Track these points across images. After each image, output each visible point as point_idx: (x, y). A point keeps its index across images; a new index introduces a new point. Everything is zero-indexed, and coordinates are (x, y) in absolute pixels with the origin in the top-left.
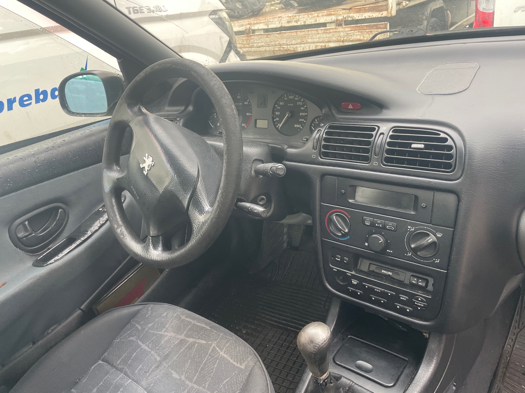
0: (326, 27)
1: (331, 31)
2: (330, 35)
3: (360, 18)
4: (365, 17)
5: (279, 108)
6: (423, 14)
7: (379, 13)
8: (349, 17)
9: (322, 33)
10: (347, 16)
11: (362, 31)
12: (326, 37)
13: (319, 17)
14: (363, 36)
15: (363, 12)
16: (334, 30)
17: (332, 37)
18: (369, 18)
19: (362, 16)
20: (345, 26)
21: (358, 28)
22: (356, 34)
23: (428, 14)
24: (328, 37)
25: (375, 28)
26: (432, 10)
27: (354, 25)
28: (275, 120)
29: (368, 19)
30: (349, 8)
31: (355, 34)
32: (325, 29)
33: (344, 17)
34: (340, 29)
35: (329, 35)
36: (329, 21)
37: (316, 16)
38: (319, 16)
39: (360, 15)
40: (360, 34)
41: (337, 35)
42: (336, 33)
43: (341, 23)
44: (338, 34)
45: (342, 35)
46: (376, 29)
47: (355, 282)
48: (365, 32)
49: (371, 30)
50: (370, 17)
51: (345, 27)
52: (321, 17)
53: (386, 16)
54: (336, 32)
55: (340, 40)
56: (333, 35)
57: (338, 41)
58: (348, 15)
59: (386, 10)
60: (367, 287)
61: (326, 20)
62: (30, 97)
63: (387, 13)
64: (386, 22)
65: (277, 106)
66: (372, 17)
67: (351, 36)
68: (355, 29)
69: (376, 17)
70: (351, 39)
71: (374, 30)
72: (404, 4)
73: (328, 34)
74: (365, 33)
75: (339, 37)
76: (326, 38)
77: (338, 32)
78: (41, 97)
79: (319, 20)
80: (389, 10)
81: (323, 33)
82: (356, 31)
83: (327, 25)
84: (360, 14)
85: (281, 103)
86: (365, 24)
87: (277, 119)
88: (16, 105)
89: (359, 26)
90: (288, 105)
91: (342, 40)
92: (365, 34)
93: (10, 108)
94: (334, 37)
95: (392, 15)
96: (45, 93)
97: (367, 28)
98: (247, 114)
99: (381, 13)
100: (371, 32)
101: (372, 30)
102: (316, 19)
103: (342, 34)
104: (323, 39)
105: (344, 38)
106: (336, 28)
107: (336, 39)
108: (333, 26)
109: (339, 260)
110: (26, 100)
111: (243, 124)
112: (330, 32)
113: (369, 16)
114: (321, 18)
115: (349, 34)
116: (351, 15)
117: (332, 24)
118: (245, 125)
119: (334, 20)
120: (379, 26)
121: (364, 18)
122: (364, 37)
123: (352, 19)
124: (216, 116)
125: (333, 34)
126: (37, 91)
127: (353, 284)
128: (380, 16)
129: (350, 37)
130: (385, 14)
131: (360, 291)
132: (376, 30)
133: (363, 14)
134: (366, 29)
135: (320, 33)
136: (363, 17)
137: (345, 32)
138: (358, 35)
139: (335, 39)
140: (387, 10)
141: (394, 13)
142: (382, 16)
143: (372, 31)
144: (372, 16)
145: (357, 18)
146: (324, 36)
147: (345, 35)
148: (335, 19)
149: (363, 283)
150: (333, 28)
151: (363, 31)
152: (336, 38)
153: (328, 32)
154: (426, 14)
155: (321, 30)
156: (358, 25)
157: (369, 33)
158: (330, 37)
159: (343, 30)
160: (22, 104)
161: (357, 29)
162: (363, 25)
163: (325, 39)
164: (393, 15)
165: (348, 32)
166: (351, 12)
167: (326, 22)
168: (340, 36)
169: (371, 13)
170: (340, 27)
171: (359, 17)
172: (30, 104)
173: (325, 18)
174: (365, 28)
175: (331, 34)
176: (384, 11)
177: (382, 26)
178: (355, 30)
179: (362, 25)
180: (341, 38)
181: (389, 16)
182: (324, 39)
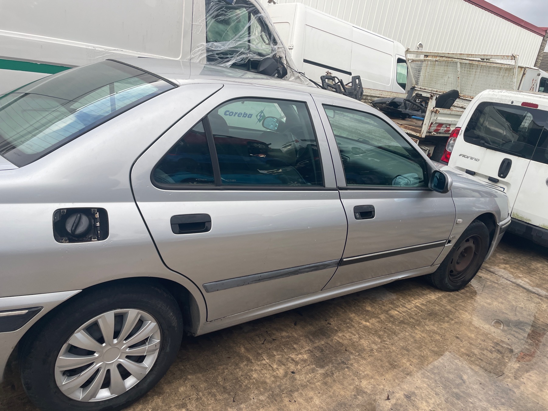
4: (408, 132)
7: (415, 133)
15: (407, 129)
30: (400, 124)
62: (242, 114)
64: (417, 140)
72: (433, 134)
78: (245, 116)
80: (421, 134)
88: (237, 115)
93: (234, 116)
96: (247, 114)
99: (417, 133)
110: (240, 115)
113: (410, 133)
126: (245, 113)
128: (415, 135)
130: (418, 135)
133: (407, 130)
140: (420, 133)
141: (423, 136)
144: (412, 133)
160: (238, 116)
164: (422, 137)
166: (401, 126)
169: (411, 131)
172: (240, 116)
177: (415, 141)
181: (420, 137)
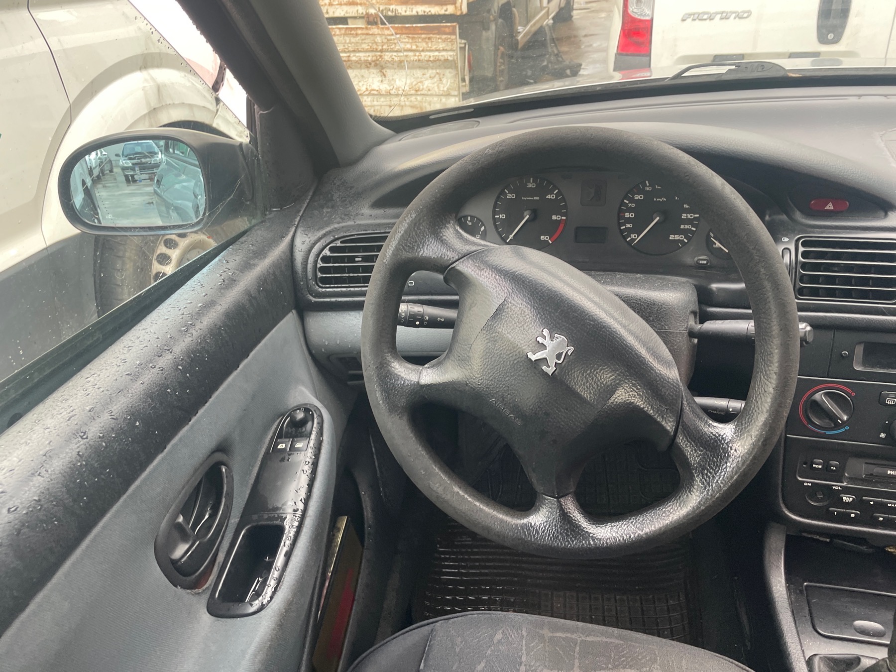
0: (347, 24)
1: (359, 32)
2: (357, 39)
3: (408, 13)
4: (417, 12)
5: (633, 205)
6: (489, 11)
7: (441, 7)
8: (389, 10)
9: (341, 35)
10: (386, 9)
11: (414, 37)
12: (349, 43)
13: (333, 7)
14: (416, 45)
15: (412, 4)
16: (365, 31)
17: (362, 43)
18: (425, 15)
19: (412, 11)
20: (383, 26)
21: (407, 31)
22: (404, 40)
23: (495, 13)
24: (353, 43)
25: (436, 32)
26: (500, 5)
27: (400, 25)
28: (624, 227)
29: (422, 15)
31: (402, 40)
32: (347, 28)
33: (381, 9)
34: (375, 30)
35: (355, 39)
36: (353, 15)
37: (328, 4)
38: (332, 5)
39: (408, 9)
40: (410, 41)
41: (369, 40)
42: (368, 37)
43: (375, 20)
44: (372, 38)
45: (380, 41)
46: (438, 34)
47: (847, 499)
48: (419, 38)
49: (429, 36)
50: (426, 13)
51: (383, 28)
52: (337, 7)
53: (452, 13)
54: (367, 34)
55: (377, 49)
56: (362, 40)
57: (373, 51)
58: (387, 6)
59: (452, 4)
60: (872, 503)
61: (347, 12)
63: (454, 9)
64: (455, 24)
65: (627, 202)
66: (429, 13)
67: (395, 44)
68: (400, 32)
69: (437, 14)
70: (396, 50)
71: (435, 36)
73: (354, 37)
74: (420, 40)
75: (374, 44)
76: (349, 45)
77: (372, 34)
79: (334, 12)
80: (458, 5)
81: (344, 35)
82: (403, 36)
83: (349, 21)
84: (408, 7)
85: (637, 197)
86: (419, 25)
87: (628, 226)
89: (409, 27)
90: (655, 199)
91: (379, 50)
92: (418, 42)
94: (365, 43)
95: (462, 13)
97: (422, 32)
98: (554, 217)
99: (445, 8)
100: (429, 38)
101: (431, 35)
102: (327, 10)
103: (379, 39)
104: (344, 46)
105: (382, 46)
106: (367, 28)
107: (369, 47)
108: (361, 24)
109: (820, 467)
111: (542, 237)
112: (357, 34)
113: (424, 12)
114: (337, 9)
115: (391, 40)
116: (392, 7)
117: (357, 20)
118: (547, 238)
119: (362, 13)
120: (442, 29)
121: (416, 14)
122: (417, 47)
123: (394, 14)
124: (470, 221)
125: (363, 37)
127: (845, 502)
128: (442, 12)
129: (393, 46)
130: (450, 9)
131: (854, 511)
132: (438, 36)
133: (413, 6)
134: (422, 34)
135: (338, 35)
136: (414, 13)
137: (383, 37)
138: (408, 43)
139: (367, 47)
141: (465, 9)
142: (447, 13)
143: (432, 37)
144: (430, 11)
145: (403, 14)
146: (346, 41)
147: (385, 41)
148: (365, 13)
149: (864, 498)
150: (363, 28)
151: (416, 36)
152: (369, 45)
153: (353, 34)
154: (493, 13)
155: (339, 29)
156: (407, 25)
157: (427, 40)
158: (357, 43)
159: (380, 33)
161: (404, 31)
162: (414, 25)
163: (349, 47)
164: (464, 13)
165: (389, 37)
166: (392, 1)
167: (347, 15)
168: (376, 43)
169: (427, 6)
170: (374, 27)
171: (406, 12)
173: (345, 8)
174: (420, 32)
175: (359, 38)
176: (449, 4)
177: (447, 30)
178: (401, 34)
179: (413, 27)
180: (378, 46)
181: (459, 13)
182: (346, 47)
